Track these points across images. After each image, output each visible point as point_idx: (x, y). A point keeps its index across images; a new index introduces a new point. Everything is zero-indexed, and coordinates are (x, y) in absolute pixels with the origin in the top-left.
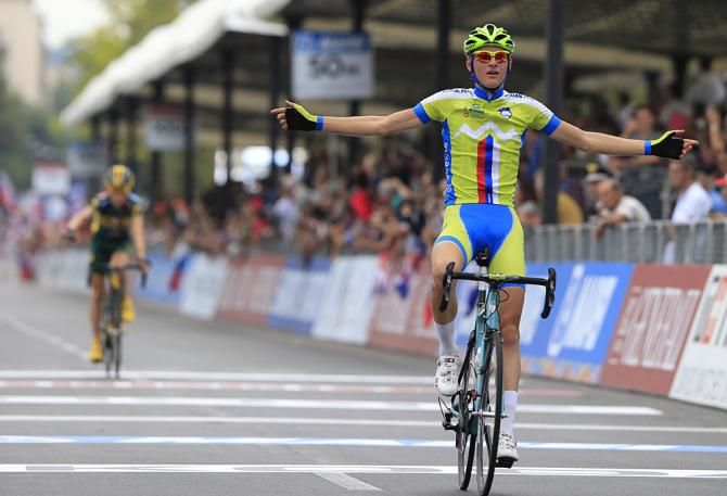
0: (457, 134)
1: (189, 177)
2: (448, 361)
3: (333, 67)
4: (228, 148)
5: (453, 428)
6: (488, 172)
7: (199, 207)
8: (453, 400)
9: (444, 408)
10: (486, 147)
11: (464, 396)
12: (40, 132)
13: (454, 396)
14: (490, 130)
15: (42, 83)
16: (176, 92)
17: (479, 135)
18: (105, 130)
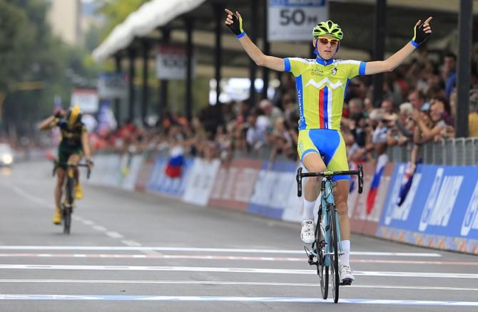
0: (307, 85)
1: (189, 99)
2: (308, 223)
3: (298, 17)
4: (218, 78)
5: (314, 263)
6: (326, 108)
7: (196, 122)
8: (313, 247)
9: (308, 252)
10: (324, 93)
11: (319, 244)
12: (77, 66)
13: (313, 244)
14: (326, 83)
15: (78, 29)
16: (179, 36)
17: (320, 85)
18: (126, 63)
